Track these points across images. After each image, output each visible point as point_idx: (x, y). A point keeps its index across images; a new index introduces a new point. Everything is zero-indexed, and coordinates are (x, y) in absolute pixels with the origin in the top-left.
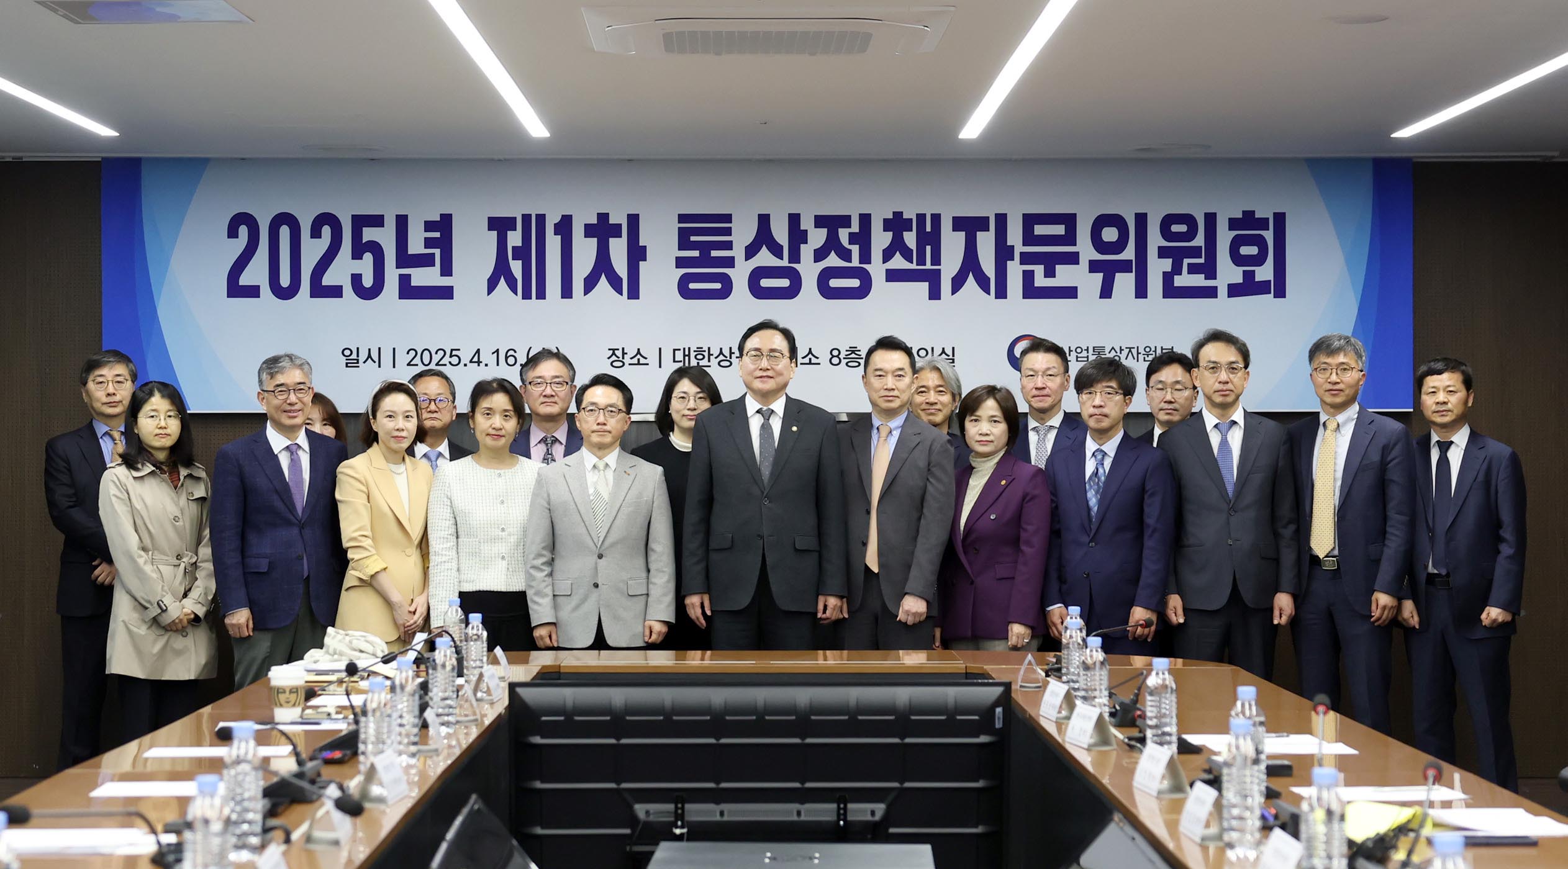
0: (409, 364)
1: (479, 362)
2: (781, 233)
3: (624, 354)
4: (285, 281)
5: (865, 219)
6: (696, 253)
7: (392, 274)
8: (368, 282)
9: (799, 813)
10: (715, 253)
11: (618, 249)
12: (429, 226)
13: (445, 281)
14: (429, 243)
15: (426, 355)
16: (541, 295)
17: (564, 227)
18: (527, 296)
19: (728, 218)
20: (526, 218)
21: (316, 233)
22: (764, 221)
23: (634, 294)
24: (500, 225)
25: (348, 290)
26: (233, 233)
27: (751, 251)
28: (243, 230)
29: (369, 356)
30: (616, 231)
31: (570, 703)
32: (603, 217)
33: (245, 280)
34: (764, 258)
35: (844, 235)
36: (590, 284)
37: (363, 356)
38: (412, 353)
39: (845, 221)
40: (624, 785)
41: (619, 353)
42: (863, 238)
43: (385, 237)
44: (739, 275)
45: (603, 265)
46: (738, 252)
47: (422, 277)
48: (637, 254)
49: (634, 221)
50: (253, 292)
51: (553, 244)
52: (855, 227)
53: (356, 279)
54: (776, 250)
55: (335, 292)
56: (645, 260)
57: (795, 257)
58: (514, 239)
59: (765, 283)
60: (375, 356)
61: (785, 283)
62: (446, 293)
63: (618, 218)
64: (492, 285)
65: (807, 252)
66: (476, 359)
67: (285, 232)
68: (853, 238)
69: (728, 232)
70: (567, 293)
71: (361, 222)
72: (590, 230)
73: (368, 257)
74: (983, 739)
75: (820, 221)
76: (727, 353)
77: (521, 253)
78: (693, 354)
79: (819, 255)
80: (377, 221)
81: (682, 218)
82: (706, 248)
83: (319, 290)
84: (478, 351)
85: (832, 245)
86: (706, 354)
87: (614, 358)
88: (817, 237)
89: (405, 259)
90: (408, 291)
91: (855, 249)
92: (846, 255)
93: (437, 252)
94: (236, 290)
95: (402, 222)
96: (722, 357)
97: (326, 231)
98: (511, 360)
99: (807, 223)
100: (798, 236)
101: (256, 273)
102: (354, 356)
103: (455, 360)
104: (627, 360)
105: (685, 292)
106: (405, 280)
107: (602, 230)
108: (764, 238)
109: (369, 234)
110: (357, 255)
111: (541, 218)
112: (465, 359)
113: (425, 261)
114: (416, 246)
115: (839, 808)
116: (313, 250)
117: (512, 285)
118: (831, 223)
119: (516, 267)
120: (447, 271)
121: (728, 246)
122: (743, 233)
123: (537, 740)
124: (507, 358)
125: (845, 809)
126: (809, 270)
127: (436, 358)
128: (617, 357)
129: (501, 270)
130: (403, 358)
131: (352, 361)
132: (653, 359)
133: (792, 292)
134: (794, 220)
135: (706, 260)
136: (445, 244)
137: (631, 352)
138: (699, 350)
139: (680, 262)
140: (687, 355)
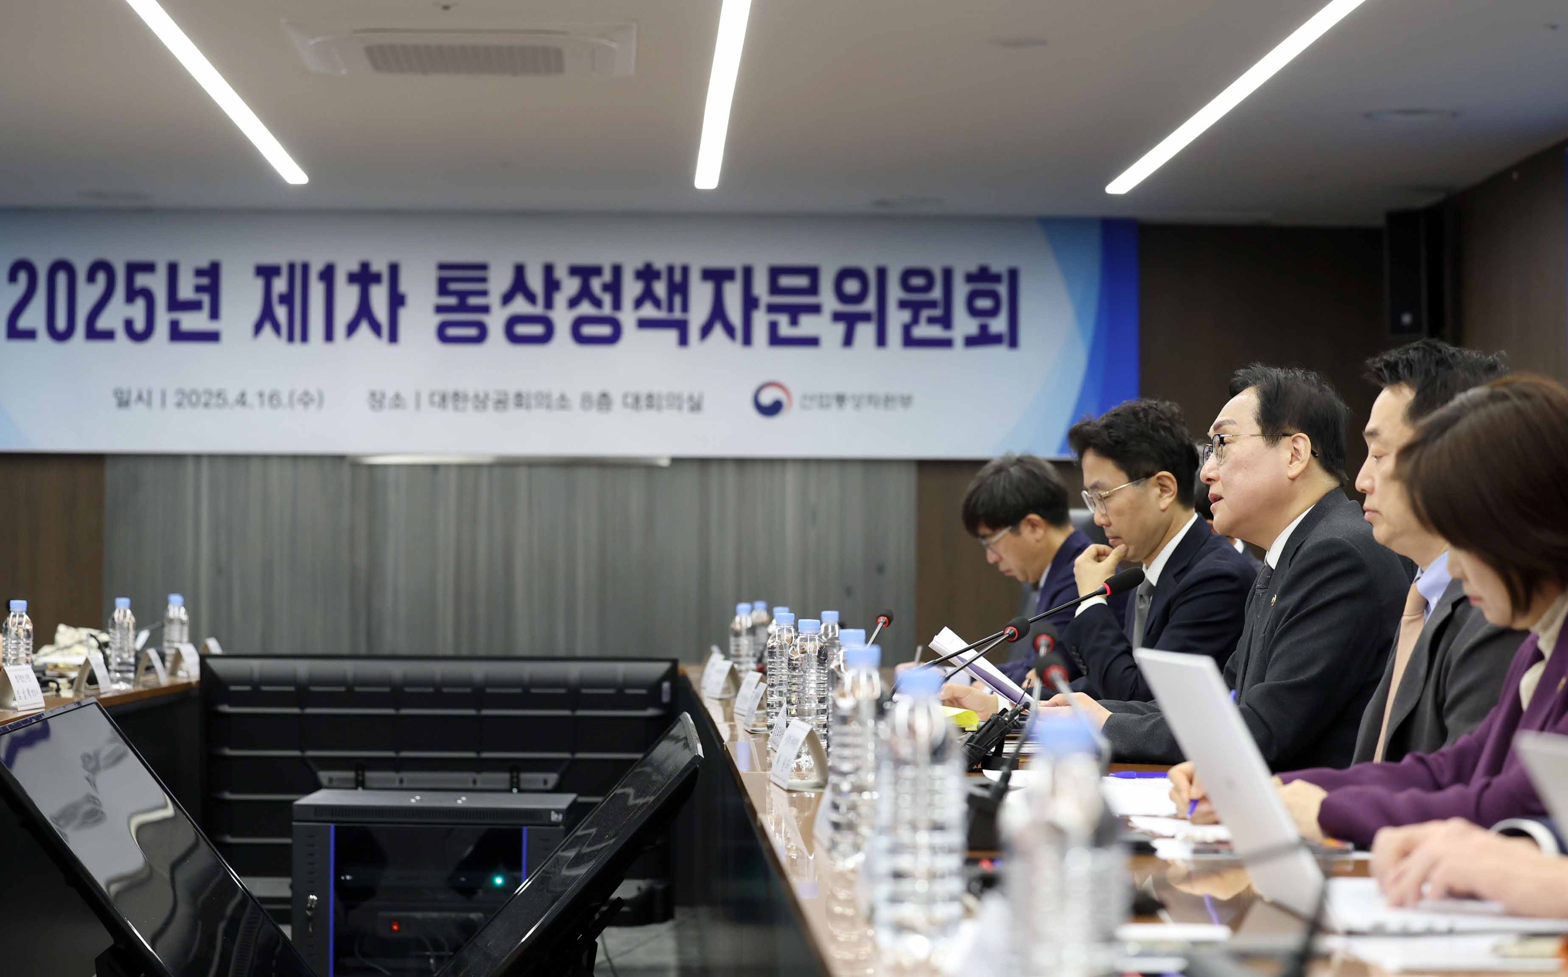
0: (177, 405)
1: (244, 403)
2: (535, 282)
3: (383, 396)
4: (61, 324)
5: (617, 271)
6: (453, 301)
7: (163, 318)
8: (140, 325)
9: (475, 782)
10: (471, 301)
11: (379, 296)
12: (199, 273)
13: (212, 326)
14: (199, 289)
15: (194, 396)
16: (304, 338)
17: (328, 275)
18: (291, 339)
19: (483, 267)
20: (292, 267)
21: (91, 278)
22: (520, 271)
23: (393, 337)
24: (267, 273)
25: (121, 333)
26: (13, 278)
27: (507, 299)
28: (23, 277)
29: (140, 396)
30: (376, 278)
31: (256, 674)
32: (365, 266)
33: (24, 323)
34: (520, 306)
35: (596, 285)
36: (352, 328)
37: (134, 396)
38: (181, 395)
39: (597, 271)
40: (310, 753)
41: (378, 396)
42: (614, 288)
43: (157, 283)
44: (496, 321)
45: (364, 311)
46: (494, 299)
47: (191, 321)
48: (397, 301)
49: (394, 269)
50: (30, 335)
51: (317, 290)
52: (607, 276)
53: (129, 325)
54: (531, 298)
55: (109, 335)
56: (404, 305)
57: (549, 304)
58: (280, 285)
59: (521, 329)
60: (145, 396)
61: (538, 330)
62: (213, 337)
63: (379, 266)
64: (258, 328)
65: (561, 299)
66: (241, 400)
67: (62, 279)
69: (483, 280)
70: (329, 336)
71: (133, 269)
72: (353, 278)
73: (140, 304)
74: (651, 712)
75: (575, 271)
76: (482, 396)
77: (287, 299)
78: (449, 398)
79: (573, 303)
80: (149, 268)
81: (442, 267)
82: (463, 295)
83: (93, 334)
84: (243, 392)
85: (585, 293)
86: (462, 398)
87: (374, 401)
88: (570, 286)
89: (175, 304)
90: (177, 334)
91: (607, 298)
92: (598, 304)
93: (206, 299)
94: (14, 332)
95: (173, 270)
96: (477, 400)
97: (101, 278)
98: (275, 402)
99: (561, 273)
100: (552, 285)
101: (34, 317)
102: (125, 396)
103: (221, 402)
104: (386, 402)
105: (443, 337)
106: (174, 326)
107: (364, 277)
108: (519, 285)
109: (142, 280)
110: (130, 299)
111: (305, 268)
112: (231, 400)
113: (195, 306)
114: (186, 291)
115: (512, 777)
116: (88, 295)
117: (277, 328)
118: (585, 273)
119: (281, 313)
120: (214, 314)
121: (484, 293)
122: (499, 281)
123: (226, 709)
124: (271, 399)
125: (518, 777)
126: (562, 317)
127: (203, 399)
128: (376, 400)
129: (267, 315)
130: (171, 399)
131: (123, 403)
132: (410, 401)
133: (546, 338)
134: (549, 270)
135: (462, 307)
136: (213, 290)
137: (390, 394)
138: (456, 395)
139: (440, 309)
140: (444, 398)
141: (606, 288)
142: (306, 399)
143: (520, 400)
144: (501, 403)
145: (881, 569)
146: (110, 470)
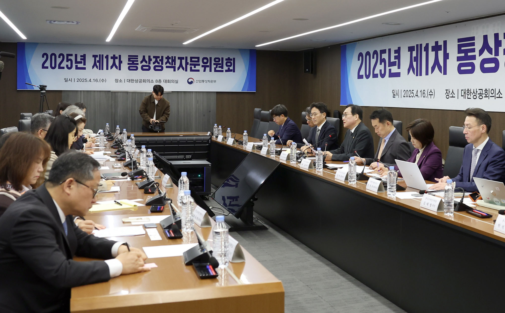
0: (77, 81)
1: (91, 81)
2: (147, 59)
3: (118, 80)
4: (53, 66)
5: (162, 57)
6: (131, 62)
7: (74, 65)
8: (69, 66)
10: (135, 62)
11: (117, 61)
12: (81, 56)
13: (84, 66)
14: (81, 59)
15: (81, 80)
16: (102, 69)
17: (107, 57)
18: (100, 69)
19: (137, 56)
20: (100, 55)
21: (59, 57)
22: (144, 57)
23: (120, 69)
24: (95, 56)
25: (65, 68)
26: (43, 57)
27: (141, 62)
28: (45, 56)
29: (70, 80)
30: (117, 58)
32: (114, 55)
33: (45, 65)
34: (144, 63)
35: (158, 60)
36: (112, 67)
37: (68, 80)
38: (78, 79)
39: (159, 57)
41: (117, 80)
42: (162, 60)
43: (73, 58)
44: (139, 66)
45: (114, 64)
46: (139, 62)
47: (80, 65)
48: (120, 62)
49: (120, 56)
50: (47, 68)
51: (105, 60)
52: (160, 58)
53: (67, 66)
54: (146, 62)
55: (63, 68)
56: (122, 63)
57: (150, 63)
58: (98, 59)
59: (144, 68)
60: (71, 80)
61: (148, 68)
62: (84, 69)
63: (117, 55)
64: (93, 67)
65: (152, 62)
66: (90, 81)
67: (53, 57)
68: (160, 60)
69: (137, 59)
70: (107, 69)
71: (68, 55)
72: (112, 58)
73: (70, 62)
75: (154, 57)
76: (137, 80)
77: (99, 61)
78: (131, 80)
79: (154, 63)
80: (71, 55)
81: (129, 56)
82: (133, 61)
83: (60, 68)
84: (90, 79)
85: (156, 61)
86: (133, 80)
87: (116, 81)
88: (154, 60)
89: (77, 62)
90: (77, 68)
91: (160, 62)
92: (159, 63)
93: (83, 61)
94: (43, 67)
95: (76, 56)
96: (136, 81)
97: (61, 57)
98: (97, 81)
99: (152, 57)
100: (150, 60)
101: (48, 64)
102: (67, 80)
103: (86, 81)
104: (118, 81)
105: (129, 69)
106: (76, 66)
107: (114, 58)
108: (144, 60)
109: (70, 57)
110: (67, 61)
111: (103, 55)
112: (88, 81)
113: (81, 63)
114: (79, 60)
116: (59, 60)
117: (97, 67)
118: (156, 57)
119: (98, 64)
120: (85, 64)
121: (137, 61)
122: (140, 59)
124: (96, 80)
126: (152, 66)
127: (82, 80)
128: (117, 81)
129: (95, 65)
130: (76, 80)
131: (66, 81)
132: (123, 81)
133: (149, 69)
134: (149, 57)
135: (133, 63)
136: (84, 60)
137: (119, 80)
138: (132, 80)
139: (128, 64)
140: (130, 80)
142: (103, 81)
143: (144, 81)
144: (140, 81)
145: (210, 112)
146: (63, 94)
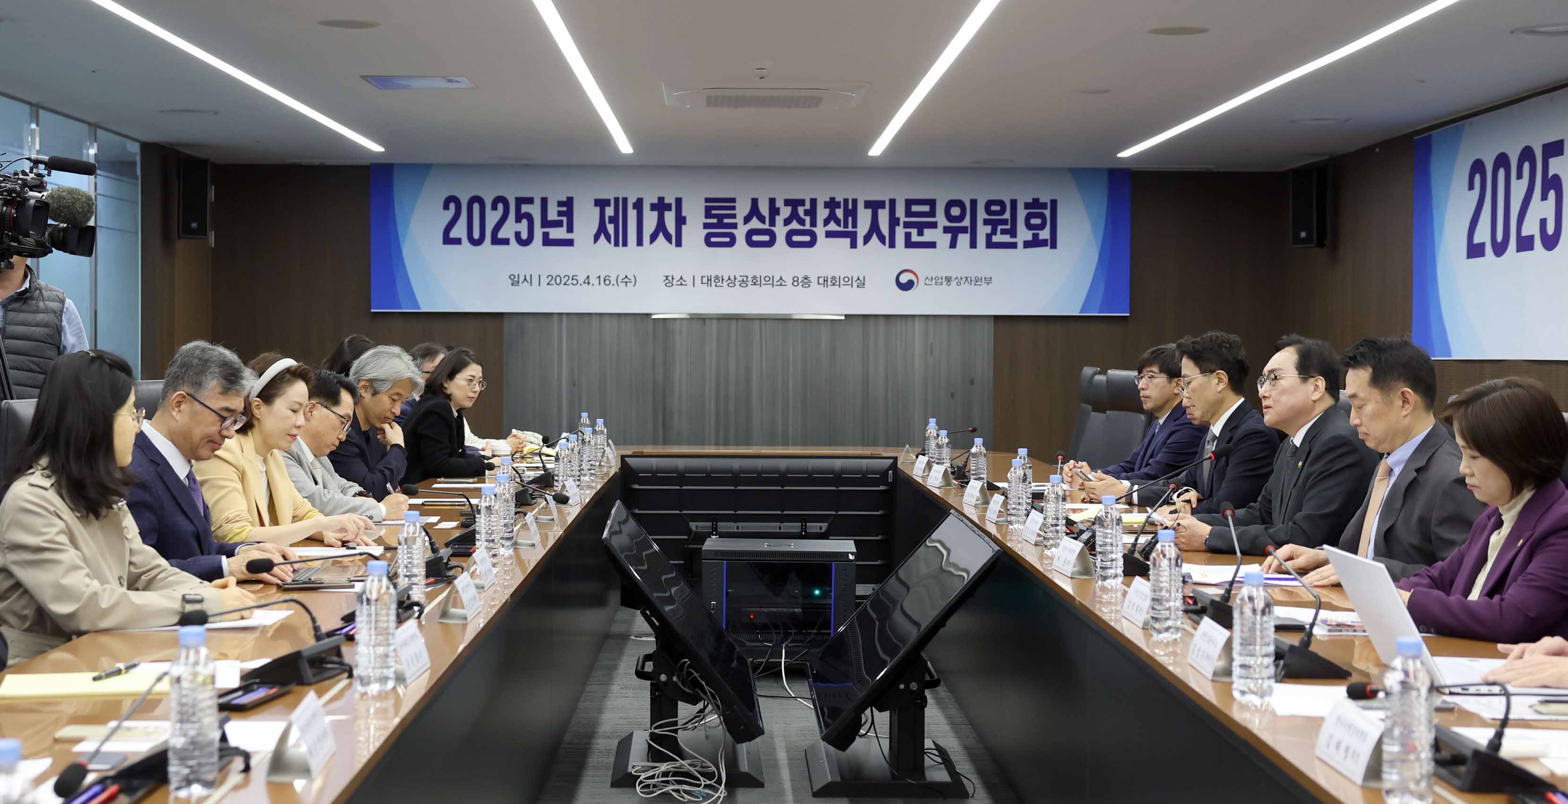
0: (548, 284)
1: (589, 283)
2: (764, 210)
3: (673, 279)
4: (476, 235)
5: (814, 202)
6: (715, 221)
7: (538, 232)
8: (524, 236)
9: (780, 528)
10: (726, 221)
11: (670, 219)
12: (560, 204)
13: (569, 236)
14: (560, 214)
15: (558, 279)
16: (625, 244)
17: (639, 205)
18: (616, 244)
19: (733, 200)
20: (617, 200)
21: (494, 208)
22: (755, 202)
23: (679, 244)
24: (601, 204)
25: (513, 240)
26: (446, 207)
27: (747, 220)
28: (452, 206)
29: (525, 279)
30: (668, 207)
31: (654, 466)
32: (661, 199)
33: (453, 234)
34: (755, 224)
35: (801, 210)
36: (653, 238)
37: (522, 279)
38: (550, 278)
39: (802, 202)
40: (684, 512)
41: (670, 278)
42: (812, 213)
43: (535, 210)
44: (740, 233)
45: (661, 227)
46: (739, 220)
47: (556, 233)
48: (681, 221)
49: (679, 201)
50: (458, 241)
51: (632, 214)
52: (808, 206)
53: (518, 235)
54: (762, 219)
55: (506, 242)
56: (685, 224)
57: (773, 223)
58: (610, 211)
59: (755, 238)
60: (528, 279)
61: (766, 238)
62: (569, 243)
63: (670, 200)
64: (596, 238)
65: (779, 220)
66: (587, 281)
67: (476, 207)
69: (734, 208)
70: (640, 243)
71: (520, 201)
72: (653, 207)
73: (525, 222)
74: (882, 488)
75: (787, 202)
76: (732, 278)
77: (614, 220)
78: (713, 279)
79: (787, 222)
80: (530, 201)
81: (707, 200)
82: (720, 217)
83: (496, 241)
84: (588, 277)
85: (794, 216)
86: (721, 279)
87: (667, 281)
88: (786, 212)
89: (546, 223)
90: (547, 241)
91: (808, 219)
92: (802, 222)
93: (565, 219)
94: (448, 240)
95: (544, 201)
96: (729, 281)
97: (500, 206)
98: (607, 282)
99: (780, 204)
100: (774, 211)
101: (460, 230)
102: (516, 279)
103: (575, 282)
104: (675, 282)
105: (709, 243)
106: (546, 235)
107: (660, 207)
108: (754, 211)
109: (525, 208)
110: (518, 220)
111: (625, 200)
112: (581, 281)
113: (558, 224)
114: (552, 216)
115: (802, 525)
116: (492, 218)
117: (608, 238)
118: (794, 204)
119: (610, 228)
120: (570, 229)
121: (734, 216)
122: (743, 209)
123: (637, 487)
124: (605, 281)
125: (806, 525)
126: (781, 231)
127: (564, 281)
128: (669, 281)
129: (602, 230)
130: (545, 281)
131: (515, 282)
132: (690, 282)
133: (771, 243)
134: (772, 201)
135: (720, 225)
136: (569, 214)
137: (677, 278)
138: (717, 277)
139: (706, 226)
140: (709, 280)
141: (806, 213)
142: (626, 280)
143: (756, 281)
144: (744, 283)
145: (972, 382)
146: (507, 323)
